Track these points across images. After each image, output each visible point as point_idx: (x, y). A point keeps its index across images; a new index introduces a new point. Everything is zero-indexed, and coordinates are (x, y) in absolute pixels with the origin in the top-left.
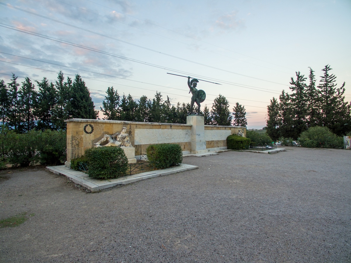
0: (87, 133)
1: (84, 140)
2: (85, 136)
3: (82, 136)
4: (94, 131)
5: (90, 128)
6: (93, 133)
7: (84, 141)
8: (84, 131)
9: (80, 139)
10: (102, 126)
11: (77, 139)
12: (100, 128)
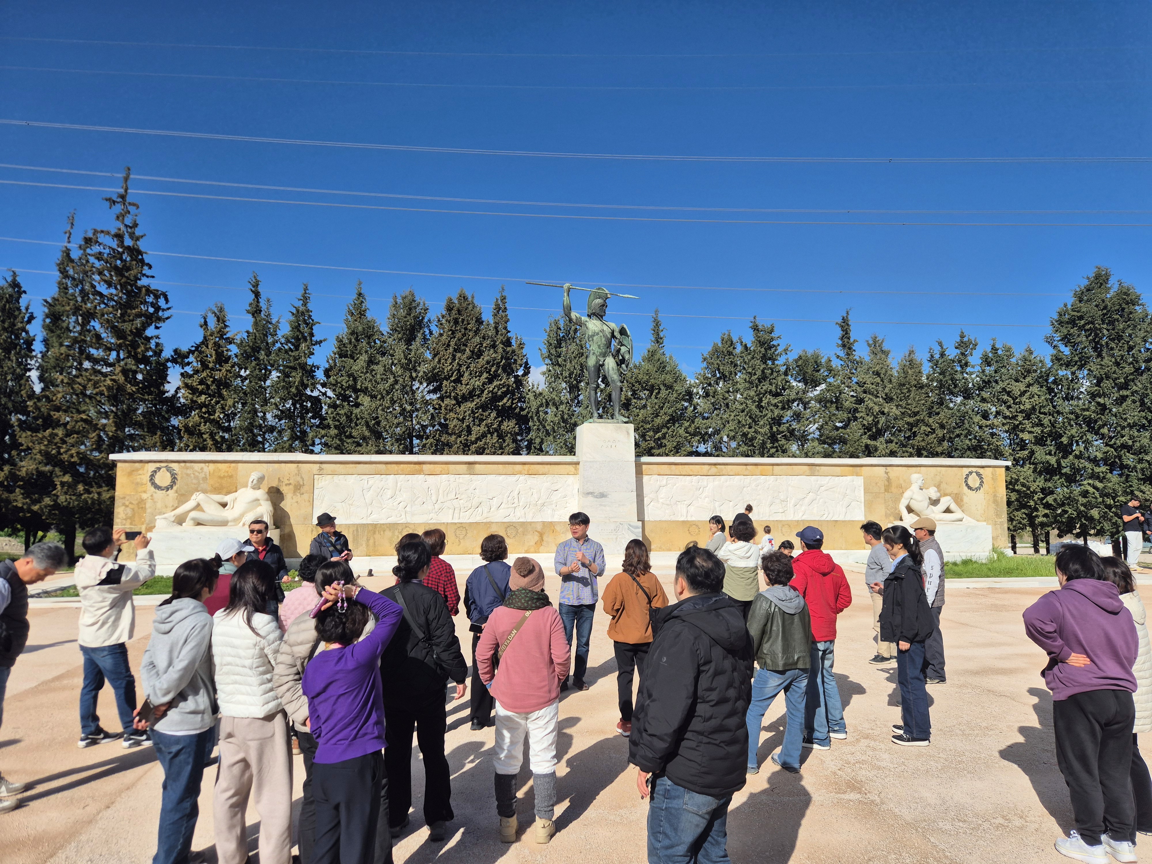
0: (157, 487)
1: (148, 505)
2: (152, 496)
3: (144, 496)
4: (178, 483)
5: (169, 474)
6: (175, 488)
7: (149, 511)
8: (149, 484)
9: (138, 504)
10: (202, 469)
11: (131, 503)
12: (197, 474)
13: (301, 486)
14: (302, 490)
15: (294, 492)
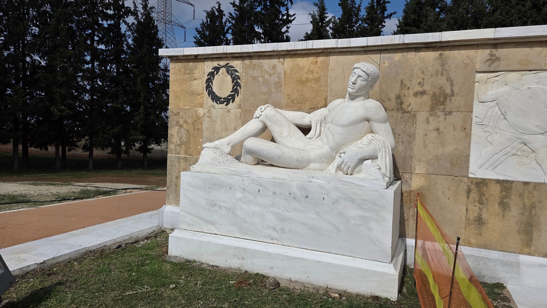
1: (205, 126)
4: (241, 91)
5: (229, 78)
7: (206, 134)
8: (206, 93)
9: (193, 123)
10: (274, 67)
11: (185, 122)
12: (267, 76)
13: (446, 96)
14: (449, 105)
15: (432, 109)
